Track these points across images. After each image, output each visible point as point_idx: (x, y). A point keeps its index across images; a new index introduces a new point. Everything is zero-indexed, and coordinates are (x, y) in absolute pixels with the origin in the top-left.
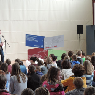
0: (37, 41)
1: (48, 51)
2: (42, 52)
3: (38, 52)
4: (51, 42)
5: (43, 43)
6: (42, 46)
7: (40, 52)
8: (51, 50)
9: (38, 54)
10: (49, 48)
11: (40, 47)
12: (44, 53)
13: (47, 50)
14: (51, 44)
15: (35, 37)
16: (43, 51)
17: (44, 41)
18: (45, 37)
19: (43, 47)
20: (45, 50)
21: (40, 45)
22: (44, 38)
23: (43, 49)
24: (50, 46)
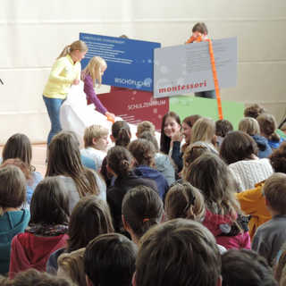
0: (128, 62)
1: (171, 101)
2: (146, 105)
3: (130, 108)
4: (184, 65)
5: (149, 72)
6: (147, 83)
7: (137, 106)
8: (184, 101)
9: (130, 113)
10: (174, 89)
11: (139, 86)
12: (155, 111)
13: (167, 99)
14: (185, 73)
15: (117, 47)
16: (149, 101)
17: (156, 63)
18: (158, 45)
19: (152, 84)
20: (159, 99)
21: (137, 80)
22: (156, 50)
23: (152, 93)
24: (181, 82)
